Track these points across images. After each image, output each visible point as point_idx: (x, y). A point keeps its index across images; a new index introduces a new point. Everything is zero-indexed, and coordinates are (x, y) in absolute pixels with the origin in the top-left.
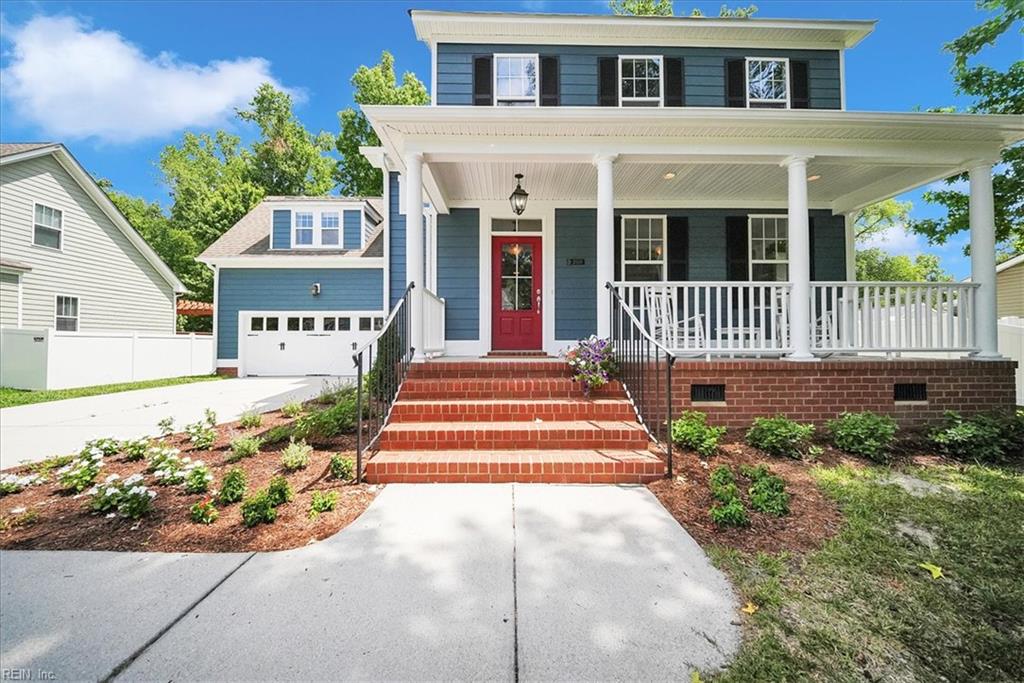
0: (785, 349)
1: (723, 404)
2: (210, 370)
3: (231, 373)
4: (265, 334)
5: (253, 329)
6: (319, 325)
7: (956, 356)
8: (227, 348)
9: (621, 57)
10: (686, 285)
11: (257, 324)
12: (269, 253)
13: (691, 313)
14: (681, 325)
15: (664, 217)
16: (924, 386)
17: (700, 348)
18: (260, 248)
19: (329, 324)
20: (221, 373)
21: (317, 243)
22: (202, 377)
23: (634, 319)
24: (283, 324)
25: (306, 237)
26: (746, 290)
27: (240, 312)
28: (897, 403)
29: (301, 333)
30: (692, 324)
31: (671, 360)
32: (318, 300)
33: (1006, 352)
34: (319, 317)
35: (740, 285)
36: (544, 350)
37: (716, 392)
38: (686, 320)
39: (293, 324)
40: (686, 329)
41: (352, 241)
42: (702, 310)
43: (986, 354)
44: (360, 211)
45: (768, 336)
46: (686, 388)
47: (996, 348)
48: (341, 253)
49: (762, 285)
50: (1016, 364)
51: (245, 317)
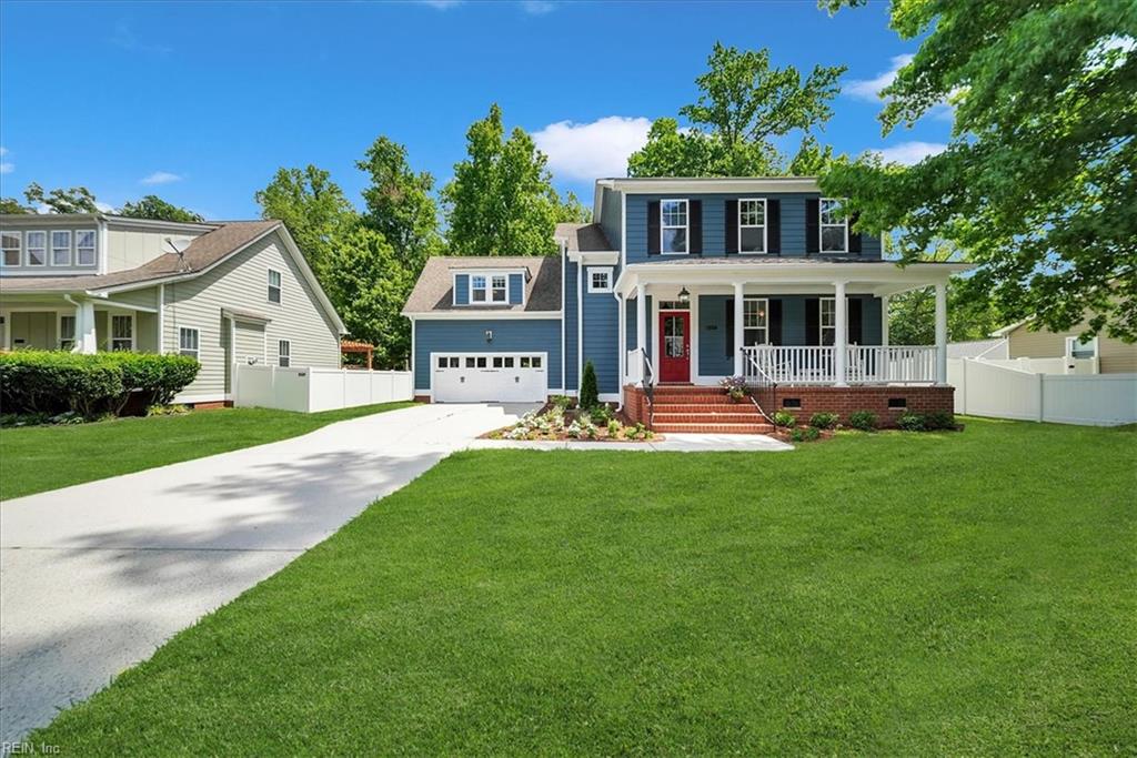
0: (832, 380)
1: (799, 409)
2: (411, 398)
3: (426, 400)
4: (449, 370)
5: (440, 366)
6: (490, 363)
7: (928, 385)
8: (422, 381)
9: (740, 200)
10: (781, 348)
11: (443, 363)
12: (454, 308)
13: (784, 361)
14: (778, 367)
15: (767, 300)
16: (904, 400)
17: (789, 380)
18: (445, 303)
19: (497, 362)
20: (417, 400)
21: (489, 300)
22: (404, 404)
23: (753, 362)
24: (463, 363)
25: (480, 295)
26: (818, 351)
27: (432, 354)
28: (891, 409)
29: (476, 369)
30: (784, 367)
31: (775, 385)
32: (490, 345)
33: (950, 383)
34: (490, 356)
35: (815, 348)
36: (692, 381)
37: (796, 402)
38: (781, 364)
39: (470, 362)
40: (781, 369)
41: (516, 299)
42: (789, 359)
43: (940, 384)
44: (521, 275)
45: (829, 374)
46: (781, 401)
47: (945, 381)
48: (509, 308)
49: (827, 348)
50: (954, 389)
51: (435, 357)
